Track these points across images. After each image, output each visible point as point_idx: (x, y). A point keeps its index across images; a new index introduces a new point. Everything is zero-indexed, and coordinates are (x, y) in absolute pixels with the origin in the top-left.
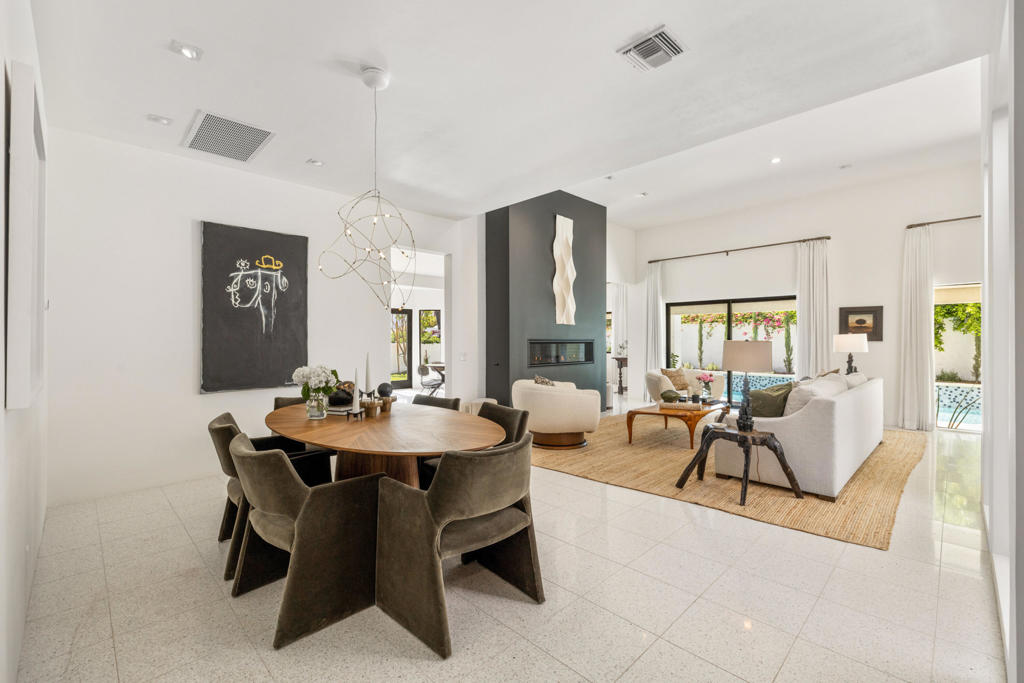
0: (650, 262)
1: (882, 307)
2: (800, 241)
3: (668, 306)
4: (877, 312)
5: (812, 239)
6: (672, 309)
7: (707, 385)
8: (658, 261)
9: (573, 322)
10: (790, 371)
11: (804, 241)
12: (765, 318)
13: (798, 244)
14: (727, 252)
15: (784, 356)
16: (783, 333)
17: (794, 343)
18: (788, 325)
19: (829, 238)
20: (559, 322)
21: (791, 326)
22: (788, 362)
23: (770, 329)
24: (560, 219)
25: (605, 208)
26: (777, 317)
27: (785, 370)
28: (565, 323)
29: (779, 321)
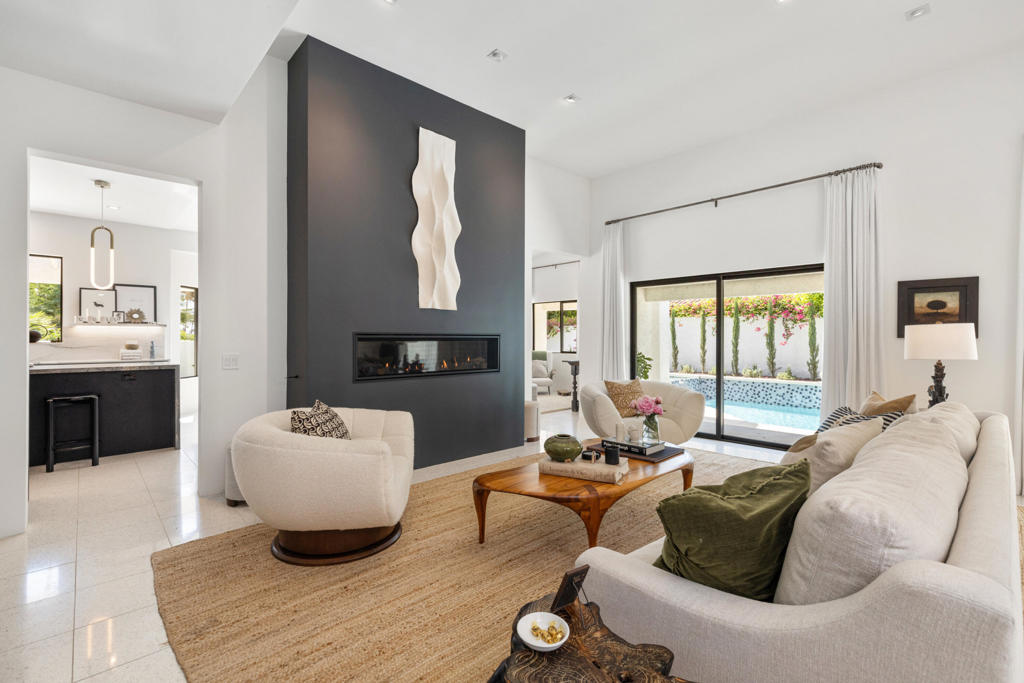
0: (608, 223)
1: (976, 279)
2: (830, 174)
3: (634, 286)
4: (968, 289)
5: (851, 170)
6: (640, 291)
7: (650, 421)
8: (618, 221)
9: (453, 306)
10: (815, 377)
11: (837, 173)
12: (784, 309)
13: (825, 178)
14: (715, 201)
15: (808, 357)
16: (806, 328)
17: (820, 341)
18: (813, 319)
19: (879, 166)
20: (423, 304)
21: (817, 319)
22: (813, 365)
23: (790, 324)
24: (425, 135)
25: (523, 132)
26: (798, 308)
27: (808, 375)
28: (438, 307)
29: (800, 313)
